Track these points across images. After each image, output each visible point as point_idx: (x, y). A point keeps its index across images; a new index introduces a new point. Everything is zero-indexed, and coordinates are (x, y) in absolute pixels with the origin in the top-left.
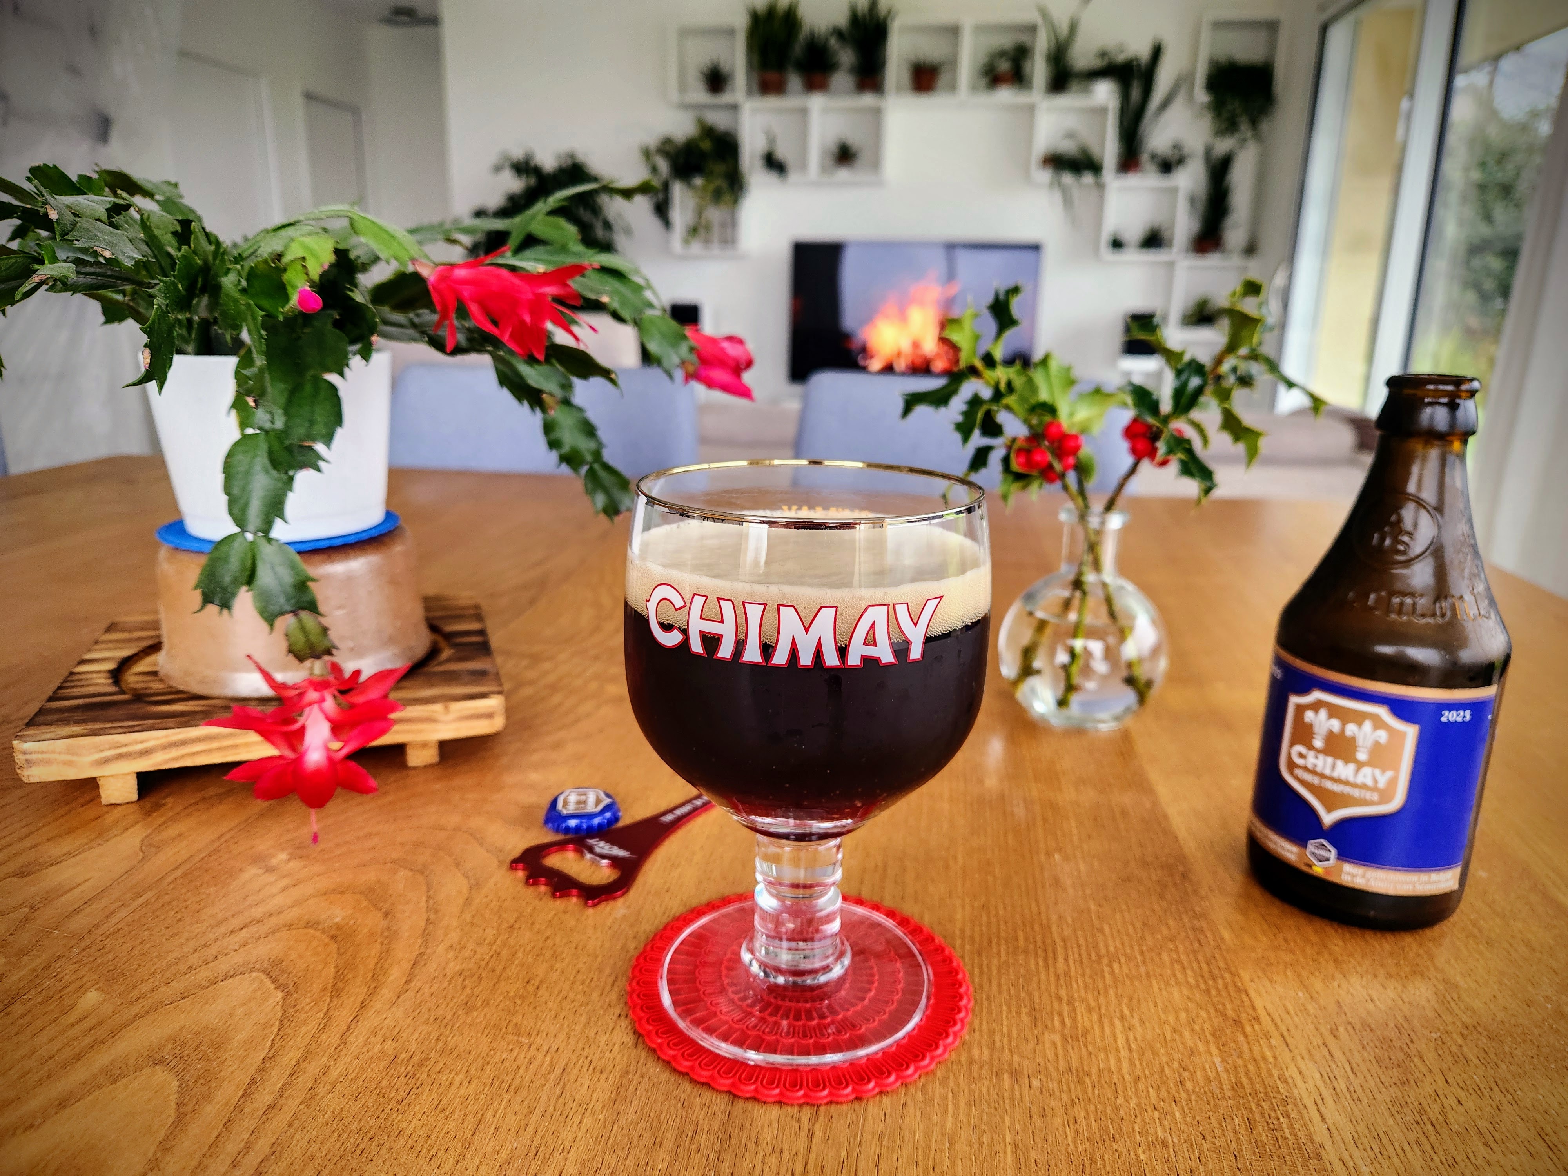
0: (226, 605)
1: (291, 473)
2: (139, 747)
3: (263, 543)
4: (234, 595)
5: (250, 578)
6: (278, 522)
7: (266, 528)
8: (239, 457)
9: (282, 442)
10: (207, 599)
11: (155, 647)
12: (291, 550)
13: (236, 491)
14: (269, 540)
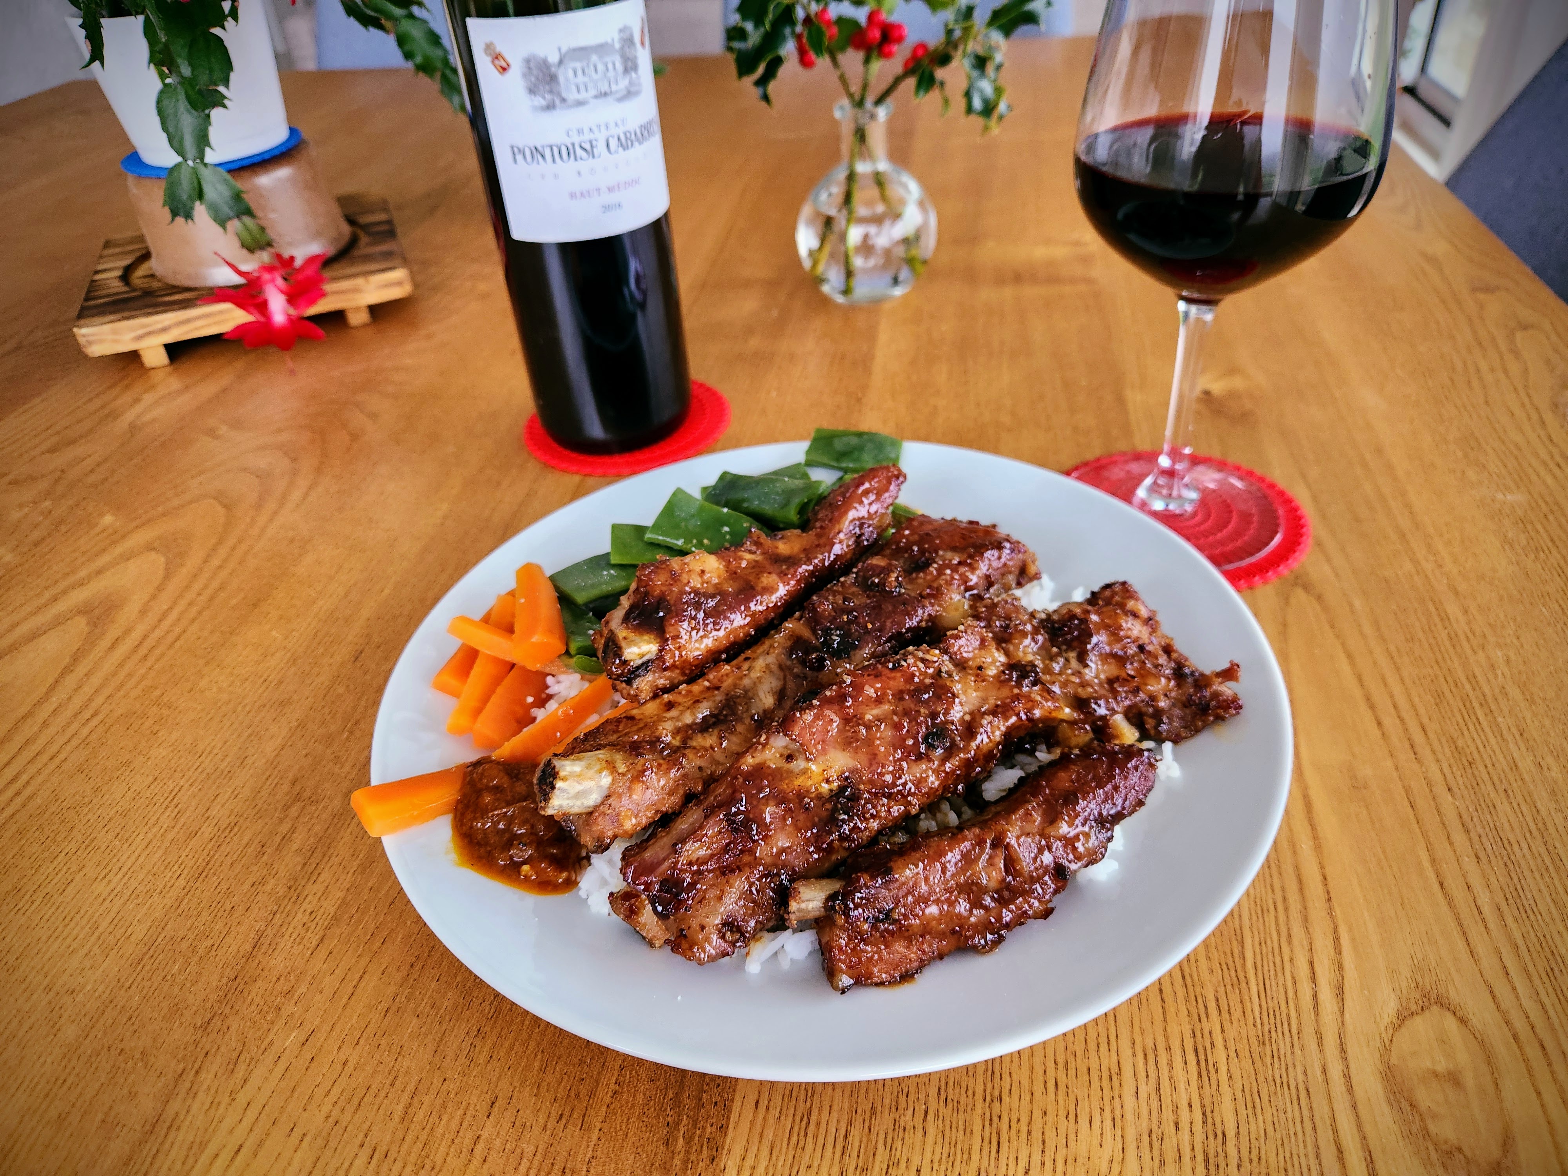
0: (188, 216)
1: (207, 111)
2: (160, 326)
3: (201, 168)
4: (192, 208)
5: (200, 195)
6: (207, 150)
7: (201, 156)
8: (165, 102)
9: (193, 88)
10: (175, 213)
11: (146, 256)
12: (222, 171)
13: (171, 130)
14: (205, 165)
